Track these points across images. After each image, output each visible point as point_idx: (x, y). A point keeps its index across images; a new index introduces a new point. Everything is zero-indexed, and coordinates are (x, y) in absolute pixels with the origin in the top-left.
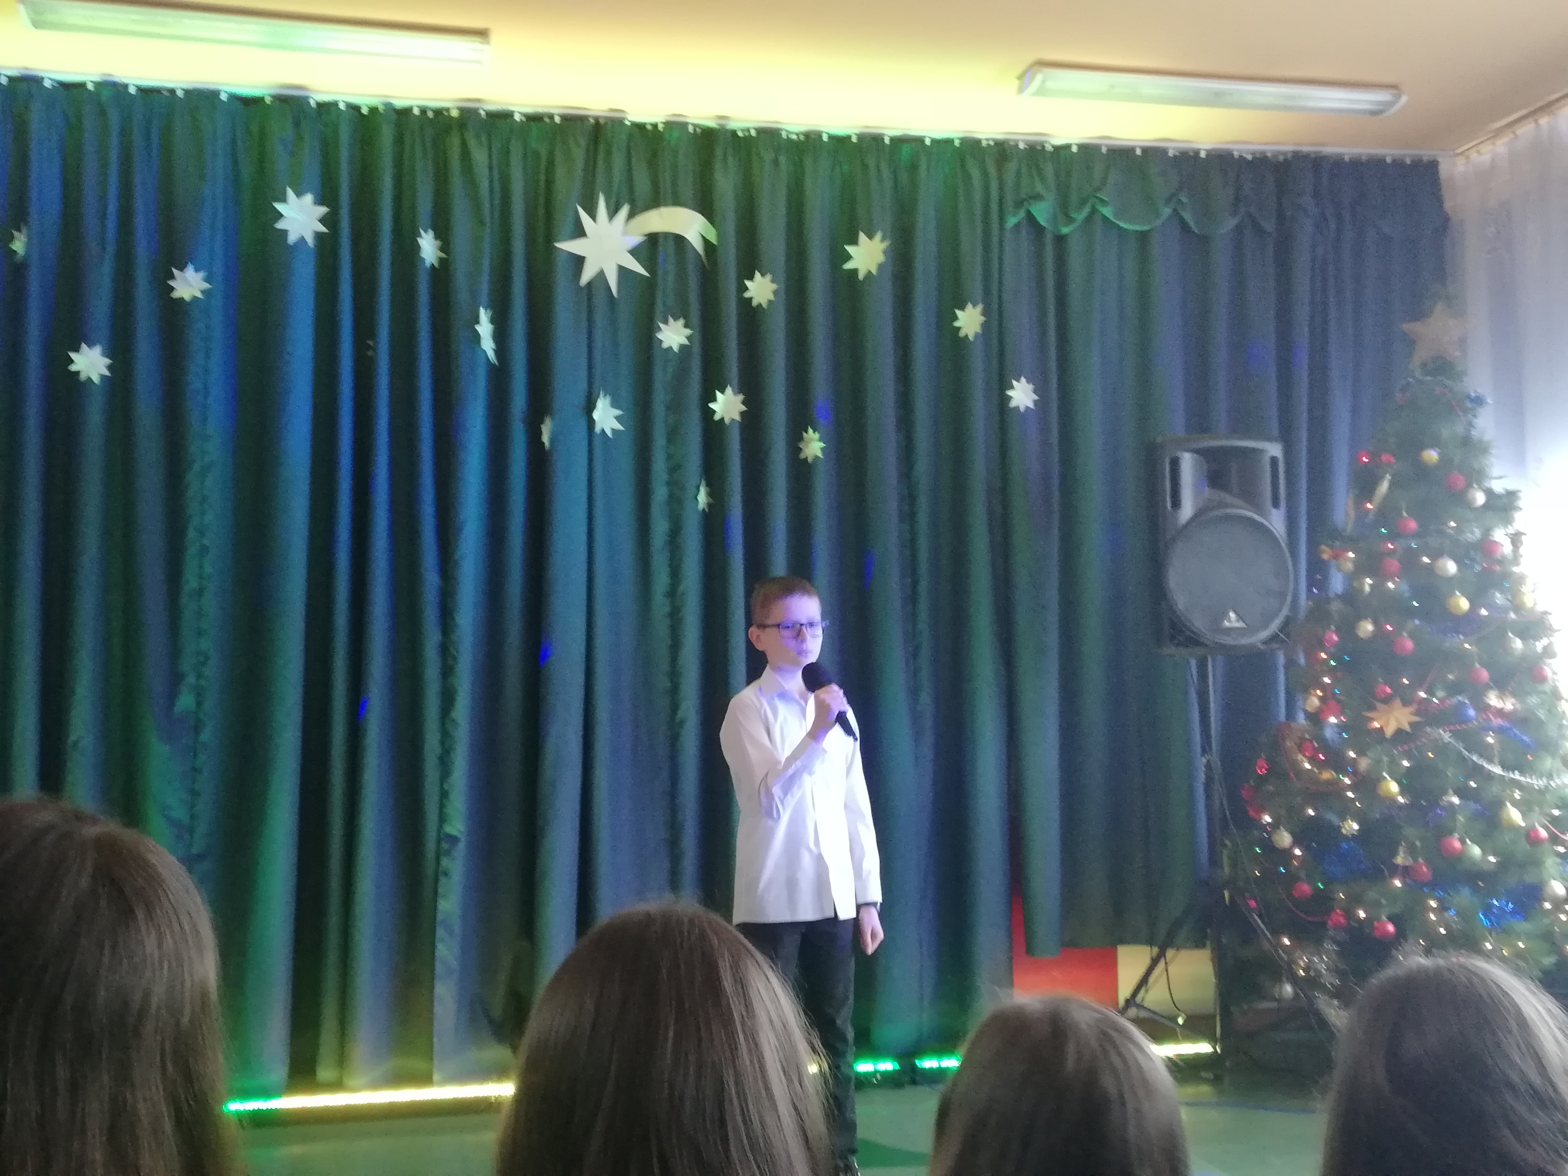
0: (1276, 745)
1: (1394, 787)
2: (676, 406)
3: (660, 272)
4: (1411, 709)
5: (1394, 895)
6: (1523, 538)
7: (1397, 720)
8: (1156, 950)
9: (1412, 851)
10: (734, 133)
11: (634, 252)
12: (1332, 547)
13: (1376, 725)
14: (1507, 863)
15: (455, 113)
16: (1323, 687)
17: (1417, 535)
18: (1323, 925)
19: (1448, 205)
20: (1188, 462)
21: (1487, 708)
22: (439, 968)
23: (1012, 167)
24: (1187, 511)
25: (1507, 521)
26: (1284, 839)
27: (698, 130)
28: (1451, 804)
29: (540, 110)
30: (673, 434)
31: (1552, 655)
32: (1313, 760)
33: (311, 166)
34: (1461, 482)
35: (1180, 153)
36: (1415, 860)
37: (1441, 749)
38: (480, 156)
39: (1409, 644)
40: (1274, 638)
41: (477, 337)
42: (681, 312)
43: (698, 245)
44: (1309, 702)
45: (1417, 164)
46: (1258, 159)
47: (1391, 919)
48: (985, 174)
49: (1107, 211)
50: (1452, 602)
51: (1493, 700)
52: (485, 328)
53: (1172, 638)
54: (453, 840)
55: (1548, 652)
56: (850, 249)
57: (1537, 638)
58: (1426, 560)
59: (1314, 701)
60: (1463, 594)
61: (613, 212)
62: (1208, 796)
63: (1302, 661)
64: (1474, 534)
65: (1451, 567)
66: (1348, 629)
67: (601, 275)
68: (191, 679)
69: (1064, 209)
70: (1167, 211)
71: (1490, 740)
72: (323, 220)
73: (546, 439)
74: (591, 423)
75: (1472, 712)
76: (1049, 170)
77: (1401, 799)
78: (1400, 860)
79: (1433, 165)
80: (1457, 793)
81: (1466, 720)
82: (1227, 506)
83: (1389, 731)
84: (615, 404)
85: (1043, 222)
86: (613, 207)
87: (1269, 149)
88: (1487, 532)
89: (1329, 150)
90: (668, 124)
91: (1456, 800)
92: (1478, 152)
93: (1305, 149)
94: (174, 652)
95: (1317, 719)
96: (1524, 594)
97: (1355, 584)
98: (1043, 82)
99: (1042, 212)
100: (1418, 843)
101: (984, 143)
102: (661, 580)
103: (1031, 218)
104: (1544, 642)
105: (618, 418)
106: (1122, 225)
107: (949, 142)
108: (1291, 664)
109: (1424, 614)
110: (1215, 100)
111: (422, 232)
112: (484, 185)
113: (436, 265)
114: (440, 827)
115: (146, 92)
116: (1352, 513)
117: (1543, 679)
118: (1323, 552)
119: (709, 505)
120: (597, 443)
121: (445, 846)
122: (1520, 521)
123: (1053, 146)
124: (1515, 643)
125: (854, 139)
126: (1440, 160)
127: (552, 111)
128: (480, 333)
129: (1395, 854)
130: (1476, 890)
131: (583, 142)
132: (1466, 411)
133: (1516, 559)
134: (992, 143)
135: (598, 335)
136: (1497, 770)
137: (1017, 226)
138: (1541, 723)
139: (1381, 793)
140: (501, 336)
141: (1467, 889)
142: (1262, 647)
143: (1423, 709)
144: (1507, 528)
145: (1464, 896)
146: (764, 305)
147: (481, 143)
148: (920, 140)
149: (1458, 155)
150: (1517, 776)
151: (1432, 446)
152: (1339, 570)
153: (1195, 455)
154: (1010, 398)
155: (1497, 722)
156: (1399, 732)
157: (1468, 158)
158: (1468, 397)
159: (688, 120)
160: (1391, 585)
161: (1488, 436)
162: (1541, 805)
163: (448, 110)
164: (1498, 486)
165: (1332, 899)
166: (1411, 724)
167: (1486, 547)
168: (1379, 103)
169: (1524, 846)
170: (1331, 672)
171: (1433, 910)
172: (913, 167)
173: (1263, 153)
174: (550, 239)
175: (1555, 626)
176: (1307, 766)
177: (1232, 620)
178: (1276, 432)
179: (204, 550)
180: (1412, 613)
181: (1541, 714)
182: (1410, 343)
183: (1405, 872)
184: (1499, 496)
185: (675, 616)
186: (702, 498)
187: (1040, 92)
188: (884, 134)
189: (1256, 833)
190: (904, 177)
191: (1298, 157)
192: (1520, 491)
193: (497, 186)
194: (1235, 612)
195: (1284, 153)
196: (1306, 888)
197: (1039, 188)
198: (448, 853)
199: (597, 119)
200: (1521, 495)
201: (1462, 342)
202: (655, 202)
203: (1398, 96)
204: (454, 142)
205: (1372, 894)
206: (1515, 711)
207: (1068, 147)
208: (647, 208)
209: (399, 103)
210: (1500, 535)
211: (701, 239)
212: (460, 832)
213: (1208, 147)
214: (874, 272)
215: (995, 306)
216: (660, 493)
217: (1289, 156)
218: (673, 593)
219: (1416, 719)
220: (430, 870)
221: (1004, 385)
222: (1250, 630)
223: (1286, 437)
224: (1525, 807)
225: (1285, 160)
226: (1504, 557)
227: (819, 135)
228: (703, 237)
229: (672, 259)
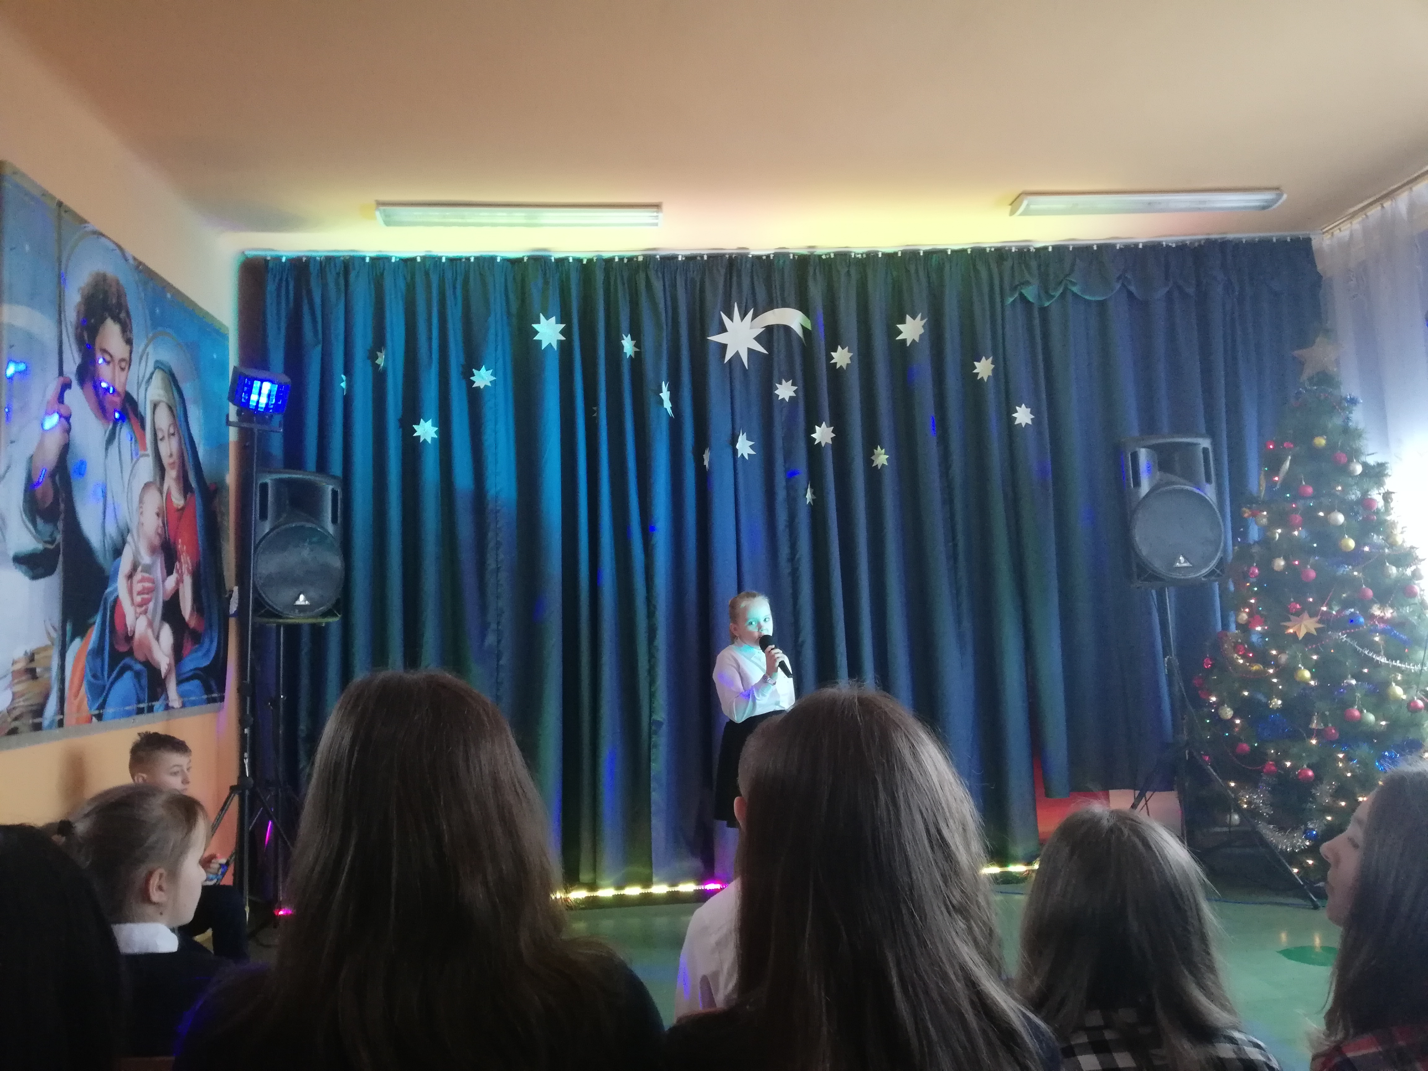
0: (1217, 646)
1: (1307, 674)
2: (789, 437)
3: (775, 350)
4: (1315, 619)
5: (1310, 749)
6: (1393, 496)
7: (1306, 626)
8: (1137, 792)
9: (1323, 718)
10: (820, 256)
11: (758, 339)
12: (1250, 508)
13: (1291, 631)
14: (1394, 724)
15: (640, 259)
16: (1250, 606)
17: (1313, 497)
18: (1259, 772)
19: (1319, 268)
20: (1143, 455)
21: (1373, 616)
22: (653, 808)
23: (1008, 264)
24: (1145, 488)
25: (1380, 484)
26: (1228, 713)
27: (796, 257)
28: (1350, 685)
29: (695, 252)
30: (788, 455)
31: (1420, 578)
32: (1243, 657)
33: (554, 300)
34: (1344, 459)
35: (1124, 246)
36: (1326, 725)
37: (1340, 646)
38: (658, 285)
39: (1312, 574)
40: (1212, 573)
41: (661, 401)
42: (790, 376)
43: (799, 331)
44: (1240, 617)
45: (1296, 240)
46: (1180, 246)
47: (1310, 767)
48: (989, 270)
49: (1075, 289)
50: (1343, 542)
51: (1376, 611)
52: (665, 395)
53: (1139, 576)
54: (659, 724)
55: (1416, 575)
56: (900, 327)
57: (1409, 565)
58: (1321, 514)
59: (1244, 616)
60: (1350, 537)
61: (743, 316)
62: (1170, 684)
63: (1232, 588)
64: (1354, 495)
65: (1341, 518)
66: (1266, 564)
67: (737, 354)
68: (493, 626)
69: (1045, 290)
70: (1118, 286)
71: (1377, 639)
72: (562, 332)
73: (706, 463)
74: (735, 451)
75: (1362, 620)
76: (1034, 264)
77: (1312, 683)
78: (1314, 725)
79: (1308, 241)
80: (1354, 677)
81: (1359, 625)
82: (1173, 483)
83: (1301, 635)
84: (749, 438)
85: (1031, 299)
86: (743, 312)
87: (1188, 238)
88: (1365, 493)
89: (1230, 236)
90: (776, 255)
91: (1354, 682)
92: (1340, 229)
93: (1213, 237)
94: (483, 608)
95: (1245, 628)
96: (1395, 535)
97: (1268, 534)
98: (1028, 205)
99: (1030, 293)
100: (1327, 713)
101: (988, 250)
102: (784, 551)
103: (1022, 297)
104: (1413, 568)
105: (751, 447)
106: (1087, 297)
107: (963, 251)
108: (1223, 590)
109: (1320, 551)
110: (1150, 208)
111: (624, 337)
112: (662, 306)
113: (633, 356)
114: (650, 716)
115: (453, 261)
116: (1264, 485)
117: (1413, 594)
118: (1245, 512)
119: (813, 500)
120: (739, 463)
121: (653, 728)
122: (1389, 484)
123: (1035, 248)
124: (1392, 570)
125: (900, 254)
126: (1312, 237)
127: (702, 252)
128: (663, 398)
129: (1310, 721)
130: (1372, 745)
131: (723, 271)
132: (1344, 409)
133: (1387, 510)
134: (993, 249)
135: (737, 394)
136: (1383, 660)
137: (1014, 301)
138: (1413, 626)
139: (1298, 679)
140: (674, 399)
141: (1366, 745)
142: (1203, 579)
143: (1325, 619)
144: (1380, 489)
145: (1364, 750)
146: (845, 367)
147: (658, 277)
148: (944, 251)
149: (1324, 233)
150: (1398, 664)
151: (1321, 435)
152: (1256, 523)
153: (1149, 450)
154: (1015, 418)
155: (1381, 626)
156: (1308, 635)
157: (1332, 233)
158: (1346, 399)
159: (790, 251)
160: (1296, 533)
161: (1361, 426)
162: (1418, 684)
163: (637, 257)
164: (1371, 461)
165: (1266, 754)
166: (1316, 629)
167: (1366, 503)
168: (1266, 201)
169: (1405, 714)
170: (1255, 595)
171: (1341, 760)
172: (940, 268)
173: (1183, 241)
174: (704, 334)
175: (1420, 557)
176: (1241, 661)
177: (1182, 562)
178: (1204, 431)
179: (498, 544)
180: (1312, 552)
181: (1414, 619)
182: (1301, 364)
183: (1318, 734)
184: (1373, 467)
185: (795, 574)
186: (809, 496)
187: (1026, 213)
188: (919, 250)
189: (1205, 710)
190: (934, 276)
191: (1210, 243)
192: (1387, 463)
193: (669, 303)
194: (1184, 557)
195: (1199, 241)
196: (1246, 747)
197: (1027, 277)
198: (656, 733)
199: (731, 255)
200: (1389, 465)
201: (1337, 362)
202: (771, 305)
203: (1280, 196)
204: (642, 276)
205: (1295, 750)
206: (1392, 618)
207: (1045, 248)
208: (765, 311)
209: (606, 255)
210: (1376, 496)
211: (801, 327)
212: (664, 719)
213: (1144, 240)
214: (917, 340)
215: (1001, 357)
216: (781, 494)
217: (1202, 243)
218: (793, 558)
219: (1320, 626)
220: (645, 746)
221: (1010, 411)
222: (1194, 568)
223: (1211, 433)
224: (1406, 685)
225: (1200, 245)
226: (1378, 510)
227: (876, 253)
228: (802, 326)
229: (782, 342)
